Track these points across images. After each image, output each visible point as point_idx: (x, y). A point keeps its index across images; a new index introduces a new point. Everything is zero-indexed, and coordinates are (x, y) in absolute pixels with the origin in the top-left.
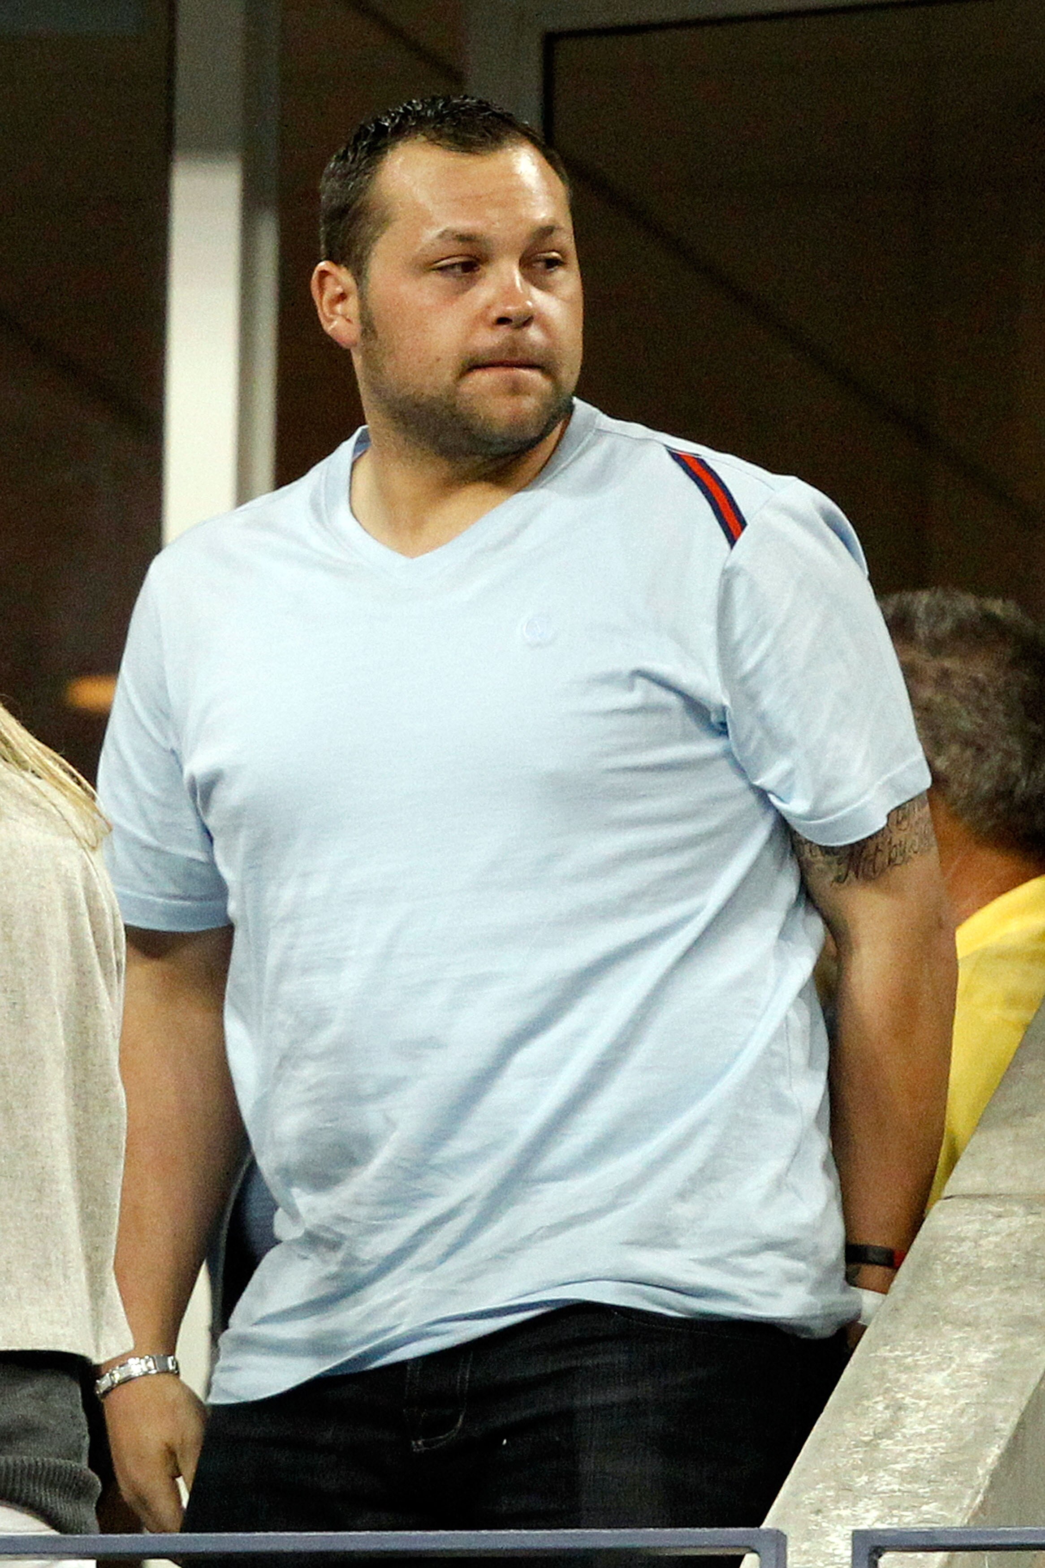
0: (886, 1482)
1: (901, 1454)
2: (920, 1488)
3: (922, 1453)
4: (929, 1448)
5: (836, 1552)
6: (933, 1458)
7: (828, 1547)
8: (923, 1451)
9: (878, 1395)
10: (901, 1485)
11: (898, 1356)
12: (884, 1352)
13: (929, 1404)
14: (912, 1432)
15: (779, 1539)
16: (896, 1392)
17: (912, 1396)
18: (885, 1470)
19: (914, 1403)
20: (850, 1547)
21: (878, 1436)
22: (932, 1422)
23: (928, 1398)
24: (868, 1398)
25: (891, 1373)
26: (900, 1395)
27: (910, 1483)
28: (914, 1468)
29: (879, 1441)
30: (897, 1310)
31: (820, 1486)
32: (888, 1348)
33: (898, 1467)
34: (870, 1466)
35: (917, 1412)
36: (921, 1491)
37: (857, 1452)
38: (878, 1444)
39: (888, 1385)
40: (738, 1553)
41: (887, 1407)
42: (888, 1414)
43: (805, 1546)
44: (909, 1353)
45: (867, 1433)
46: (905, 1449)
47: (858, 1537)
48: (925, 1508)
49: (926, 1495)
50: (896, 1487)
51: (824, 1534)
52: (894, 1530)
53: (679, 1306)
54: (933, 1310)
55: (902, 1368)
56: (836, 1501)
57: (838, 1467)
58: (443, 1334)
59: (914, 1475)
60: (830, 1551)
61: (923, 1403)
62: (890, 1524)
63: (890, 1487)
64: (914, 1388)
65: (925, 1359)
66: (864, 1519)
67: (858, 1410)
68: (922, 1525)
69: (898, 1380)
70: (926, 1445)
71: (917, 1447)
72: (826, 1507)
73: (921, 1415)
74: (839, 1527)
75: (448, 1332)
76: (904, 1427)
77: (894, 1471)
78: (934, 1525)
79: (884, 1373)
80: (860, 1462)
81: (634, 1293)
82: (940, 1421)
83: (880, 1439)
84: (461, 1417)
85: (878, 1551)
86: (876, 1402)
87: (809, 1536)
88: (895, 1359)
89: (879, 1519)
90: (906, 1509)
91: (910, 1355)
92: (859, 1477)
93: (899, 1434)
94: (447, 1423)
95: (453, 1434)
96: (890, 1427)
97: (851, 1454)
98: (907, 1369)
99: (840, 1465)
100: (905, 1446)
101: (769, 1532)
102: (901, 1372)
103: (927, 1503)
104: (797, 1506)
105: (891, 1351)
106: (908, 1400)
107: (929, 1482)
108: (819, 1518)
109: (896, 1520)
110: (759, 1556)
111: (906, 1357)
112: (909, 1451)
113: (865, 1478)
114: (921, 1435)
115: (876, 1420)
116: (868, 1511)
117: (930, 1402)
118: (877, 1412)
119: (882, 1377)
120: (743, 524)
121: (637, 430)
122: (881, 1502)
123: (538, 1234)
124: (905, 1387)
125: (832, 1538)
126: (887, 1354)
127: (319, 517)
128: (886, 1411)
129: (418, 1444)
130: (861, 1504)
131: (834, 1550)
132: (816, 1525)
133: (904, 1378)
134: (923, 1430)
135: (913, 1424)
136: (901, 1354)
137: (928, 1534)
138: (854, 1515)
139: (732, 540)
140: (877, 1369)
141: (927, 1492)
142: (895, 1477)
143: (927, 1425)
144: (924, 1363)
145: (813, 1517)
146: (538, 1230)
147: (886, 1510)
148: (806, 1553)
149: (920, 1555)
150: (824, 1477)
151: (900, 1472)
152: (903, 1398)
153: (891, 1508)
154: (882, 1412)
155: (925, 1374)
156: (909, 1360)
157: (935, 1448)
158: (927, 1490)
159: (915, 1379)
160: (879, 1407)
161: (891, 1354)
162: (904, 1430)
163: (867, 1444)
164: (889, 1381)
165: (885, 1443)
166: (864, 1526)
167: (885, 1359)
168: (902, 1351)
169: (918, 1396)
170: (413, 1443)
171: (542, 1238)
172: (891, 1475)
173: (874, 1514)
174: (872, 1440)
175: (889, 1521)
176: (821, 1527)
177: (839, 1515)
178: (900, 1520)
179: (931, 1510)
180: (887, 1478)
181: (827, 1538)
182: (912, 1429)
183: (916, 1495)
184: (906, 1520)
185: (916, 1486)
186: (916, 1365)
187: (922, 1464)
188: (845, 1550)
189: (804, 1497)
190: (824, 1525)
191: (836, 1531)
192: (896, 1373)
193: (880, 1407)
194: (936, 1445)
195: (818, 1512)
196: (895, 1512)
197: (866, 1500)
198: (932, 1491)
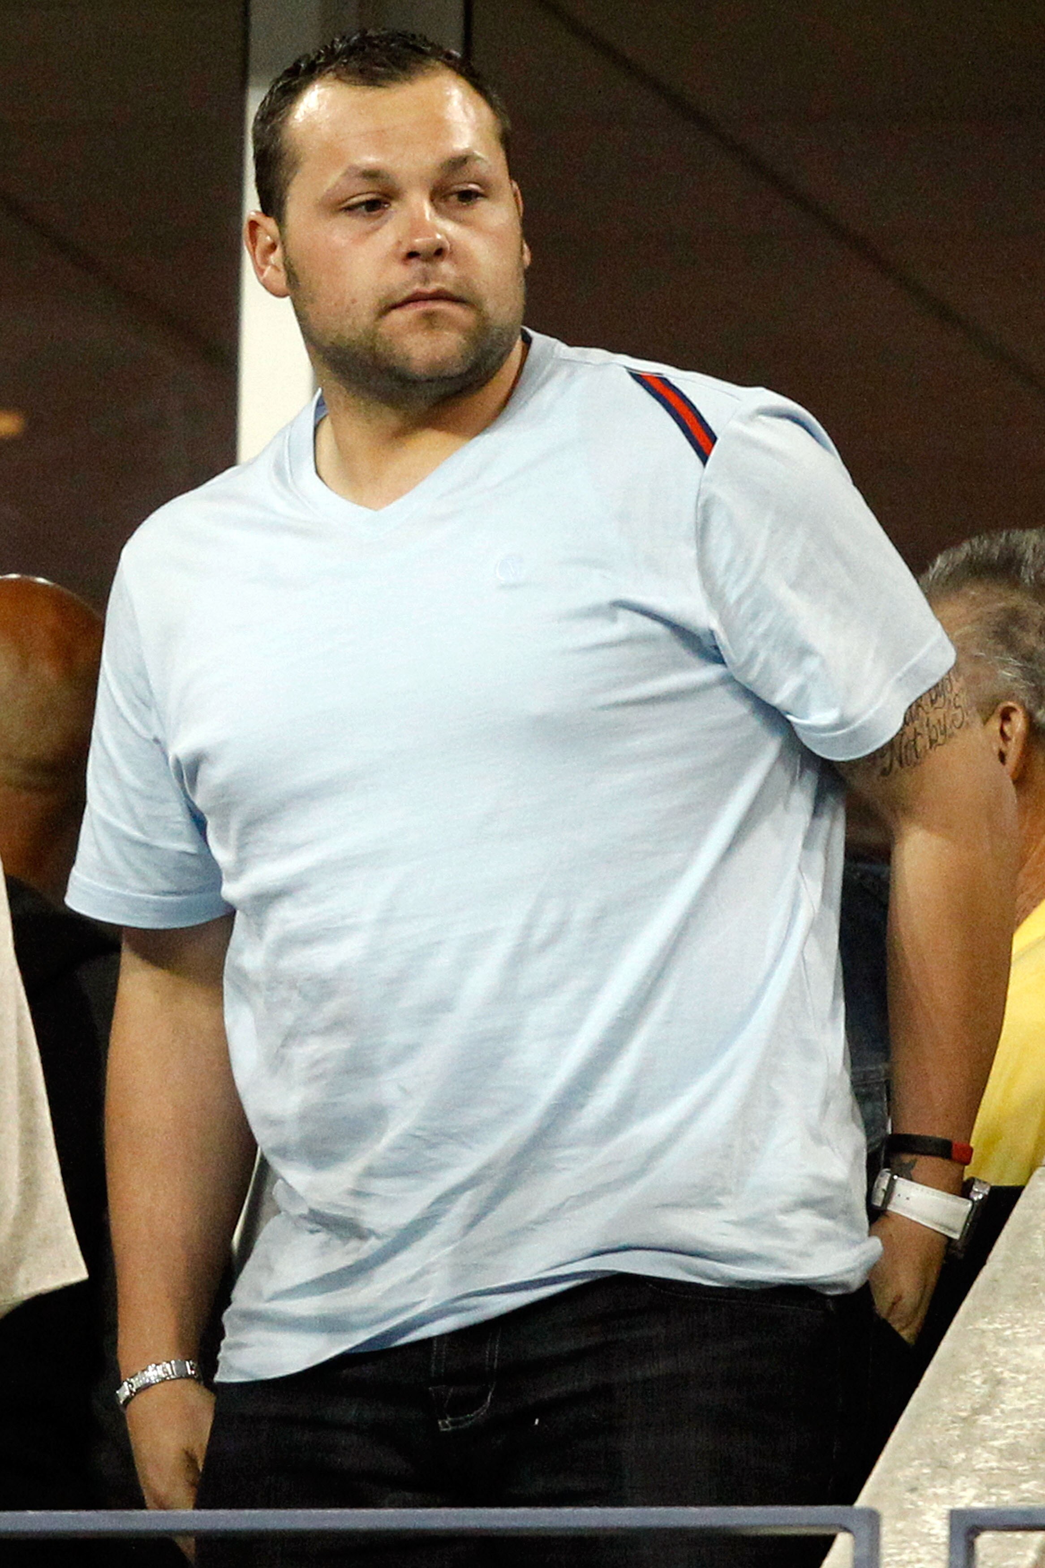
0: (985, 1459)
1: (1000, 1431)
2: (1019, 1466)
3: (1022, 1429)
4: (1028, 1423)
5: (932, 1532)
6: (1033, 1434)
7: (923, 1527)
8: (1021, 1427)
9: (976, 1369)
10: (999, 1461)
11: (997, 1329)
12: (982, 1324)
13: (1029, 1378)
14: (1010, 1407)
15: (873, 1518)
16: (996, 1366)
17: (1011, 1371)
18: (983, 1447)
19: (1013, 1378)
20: (947, 1528)
21: (976, 1412)
22: (1032, 1397)
23: (1027, 1373)
24: (964, 1372)
25: (990, 1347)
26: (998, 1370)
27: (1009, 1460)
28: (1013, 1444)
29: (977, 1417)
30: (996, 1281)
31: (916, 1463)
32: (986, 1320)
33: (996, 1443)
34: (967, 1442)
35: (1016, 1386)
36: (1020, 1468)
37: (955, 1428)
38: (977, 1420)
39: (987, 1359)
40: (832, 1532)
41: (984, 1382)
42: (985, 1389)
43: (900, 1525)
44: (1009, 1325)
45: (964, 1406)
46: (1003, 1425)
47: (955, 1516)
48: (1024, 1486)
49: (1026, 1473)
50: (994, 1464)
51: (919, 1513)
52: (993, 1509)
53: (716, 1275)
54: (1034, 1281)
55: (1000, 1341)
56: (932, 1478)
57: (934, 1444)
58: (468, 1309)
59: (1012, 1452)
60: (925, 1530)
61: (1022, 1378)
62: (987, 1502)
63: (989, 1465)
64: (1014, 1362)
65: (1025, 1332)
66: (961, 1497)
67: (955, 1384)
68: (1021, 1503)
69: (996, 1354)
70: (1025, 1421)
71: (1017, 1422)
72: (922, 1485)
73: (1020, 1389)
74: (935, 1506)
75: (475, 1307)
76: (1003, 1402)
77: (993, 1447)
78: (1032, 1504)
79: (982, 1347)
80: (956, 1438)
81: (671, 1263)
82: (1040, 1397)
83: (978, 1415)
84: (490, 1394)
85: (975, 1531)
86: (974, 1377)
87: (903, 1515)
88: (992, 1331)
89: (977, 1498)
90: (1004, 1488)
91: (1009, 1328)
92: (957, 1453)
93: (998, 1410)
94: (475, 1402)
95: (482, 1412)
96: (988, 1403)
97: (948, 1430)
98: (1006, 1342)
99: (936, 1441)
100: (1004, 1422)
101: (862, 1511)
102: (999, 1344)
103: (1026, 1481)
104: (893, 1483)
105: (989, 1323)
106: (1007, 1375)
107: (1029, 1459)
108: (914, 1497)
109: (994, 1498)
110: (854, 1536)
111: (1004, 1329)
112: (1008, 1427)
113: (962, 1455)
114: (1020, 1410)
115: (974, 1395)
116: (964, 1489)
117: (1030, 1376)
118: (974, 1385)
119: (980, 1350)
120: (713, 439)
121: (598, 355)
122: (978, 1480)
123: (568, 1204)
124: (1005, 1362)
125: (929, 1517)
126: (985, 1327)
127: (284, 482)
128: (984, 1386)
129: (445, 1425)
130: (958, 1482)
131: (930, 1529)
132: (911, 1504)
133: (1002, 1351)
134: (1022, 1405)
135: (1012, 1399)
136: (1000, 1327)
137: (1027, 1513)
138: (951, 1494)
139: (704, 457)
140: (975, 1341)
141: (1025, 1470)
142: (993, 1454)
143: (1026, 1400)
144: (1024, 1336)
145: (908, 1495)
146: (567, 1200)
147: (985, 1489)
148: (901, 1532)
149: (1019, 1535)
150: (920, 1453)
151: (1000, 1450)
152: (1002, 1373)
153: (989, 1487)
154: (978, 1388)
155: (1026, 1348)
156: (1008, 1332)
157: (1035, 1424)
158: (1027, 1467)
159: (1015, 1352)
160: (977, 1379)
161: (991, 1327)
162: (1003, 1406)
163: (964, 1419)
164: (987, 1354)
165: (984, 1419)
166: (960, 1505)
167: (983, 1332)
168: (1001, 1324)
169: (1017, 1370)
170: (440, 1423)
171: (572, 1208)
172: (988, 1452)
173: (971, 1492)
174: (969, 1416)
175: (987, 1500)
176: (917, 1506)
177: (935, 1494)
178: (998, 1498)
179: (1031, 1488)
180: (986, 1455)
181: (924, 1517)
182: (1011, 1405)
183: (1013, 1472)
184: (1006, 1498)
185: (1016, 1463)
186: (1015, 1338)
187: (1022, 1440)
188: (941, 1531)
189: (900, 1475)
190: (920, 1503)
191: (932, 1510)
192: (994, 1346)
193: (978, 1382)
194: (1035, 1421)
195: (913, 1490)
196: (993, 1491)
197: (963, 1478)
198: (1032, 1469)
